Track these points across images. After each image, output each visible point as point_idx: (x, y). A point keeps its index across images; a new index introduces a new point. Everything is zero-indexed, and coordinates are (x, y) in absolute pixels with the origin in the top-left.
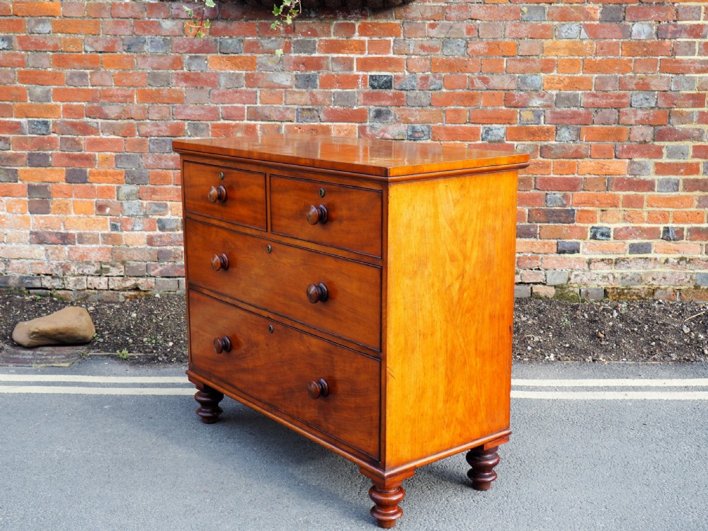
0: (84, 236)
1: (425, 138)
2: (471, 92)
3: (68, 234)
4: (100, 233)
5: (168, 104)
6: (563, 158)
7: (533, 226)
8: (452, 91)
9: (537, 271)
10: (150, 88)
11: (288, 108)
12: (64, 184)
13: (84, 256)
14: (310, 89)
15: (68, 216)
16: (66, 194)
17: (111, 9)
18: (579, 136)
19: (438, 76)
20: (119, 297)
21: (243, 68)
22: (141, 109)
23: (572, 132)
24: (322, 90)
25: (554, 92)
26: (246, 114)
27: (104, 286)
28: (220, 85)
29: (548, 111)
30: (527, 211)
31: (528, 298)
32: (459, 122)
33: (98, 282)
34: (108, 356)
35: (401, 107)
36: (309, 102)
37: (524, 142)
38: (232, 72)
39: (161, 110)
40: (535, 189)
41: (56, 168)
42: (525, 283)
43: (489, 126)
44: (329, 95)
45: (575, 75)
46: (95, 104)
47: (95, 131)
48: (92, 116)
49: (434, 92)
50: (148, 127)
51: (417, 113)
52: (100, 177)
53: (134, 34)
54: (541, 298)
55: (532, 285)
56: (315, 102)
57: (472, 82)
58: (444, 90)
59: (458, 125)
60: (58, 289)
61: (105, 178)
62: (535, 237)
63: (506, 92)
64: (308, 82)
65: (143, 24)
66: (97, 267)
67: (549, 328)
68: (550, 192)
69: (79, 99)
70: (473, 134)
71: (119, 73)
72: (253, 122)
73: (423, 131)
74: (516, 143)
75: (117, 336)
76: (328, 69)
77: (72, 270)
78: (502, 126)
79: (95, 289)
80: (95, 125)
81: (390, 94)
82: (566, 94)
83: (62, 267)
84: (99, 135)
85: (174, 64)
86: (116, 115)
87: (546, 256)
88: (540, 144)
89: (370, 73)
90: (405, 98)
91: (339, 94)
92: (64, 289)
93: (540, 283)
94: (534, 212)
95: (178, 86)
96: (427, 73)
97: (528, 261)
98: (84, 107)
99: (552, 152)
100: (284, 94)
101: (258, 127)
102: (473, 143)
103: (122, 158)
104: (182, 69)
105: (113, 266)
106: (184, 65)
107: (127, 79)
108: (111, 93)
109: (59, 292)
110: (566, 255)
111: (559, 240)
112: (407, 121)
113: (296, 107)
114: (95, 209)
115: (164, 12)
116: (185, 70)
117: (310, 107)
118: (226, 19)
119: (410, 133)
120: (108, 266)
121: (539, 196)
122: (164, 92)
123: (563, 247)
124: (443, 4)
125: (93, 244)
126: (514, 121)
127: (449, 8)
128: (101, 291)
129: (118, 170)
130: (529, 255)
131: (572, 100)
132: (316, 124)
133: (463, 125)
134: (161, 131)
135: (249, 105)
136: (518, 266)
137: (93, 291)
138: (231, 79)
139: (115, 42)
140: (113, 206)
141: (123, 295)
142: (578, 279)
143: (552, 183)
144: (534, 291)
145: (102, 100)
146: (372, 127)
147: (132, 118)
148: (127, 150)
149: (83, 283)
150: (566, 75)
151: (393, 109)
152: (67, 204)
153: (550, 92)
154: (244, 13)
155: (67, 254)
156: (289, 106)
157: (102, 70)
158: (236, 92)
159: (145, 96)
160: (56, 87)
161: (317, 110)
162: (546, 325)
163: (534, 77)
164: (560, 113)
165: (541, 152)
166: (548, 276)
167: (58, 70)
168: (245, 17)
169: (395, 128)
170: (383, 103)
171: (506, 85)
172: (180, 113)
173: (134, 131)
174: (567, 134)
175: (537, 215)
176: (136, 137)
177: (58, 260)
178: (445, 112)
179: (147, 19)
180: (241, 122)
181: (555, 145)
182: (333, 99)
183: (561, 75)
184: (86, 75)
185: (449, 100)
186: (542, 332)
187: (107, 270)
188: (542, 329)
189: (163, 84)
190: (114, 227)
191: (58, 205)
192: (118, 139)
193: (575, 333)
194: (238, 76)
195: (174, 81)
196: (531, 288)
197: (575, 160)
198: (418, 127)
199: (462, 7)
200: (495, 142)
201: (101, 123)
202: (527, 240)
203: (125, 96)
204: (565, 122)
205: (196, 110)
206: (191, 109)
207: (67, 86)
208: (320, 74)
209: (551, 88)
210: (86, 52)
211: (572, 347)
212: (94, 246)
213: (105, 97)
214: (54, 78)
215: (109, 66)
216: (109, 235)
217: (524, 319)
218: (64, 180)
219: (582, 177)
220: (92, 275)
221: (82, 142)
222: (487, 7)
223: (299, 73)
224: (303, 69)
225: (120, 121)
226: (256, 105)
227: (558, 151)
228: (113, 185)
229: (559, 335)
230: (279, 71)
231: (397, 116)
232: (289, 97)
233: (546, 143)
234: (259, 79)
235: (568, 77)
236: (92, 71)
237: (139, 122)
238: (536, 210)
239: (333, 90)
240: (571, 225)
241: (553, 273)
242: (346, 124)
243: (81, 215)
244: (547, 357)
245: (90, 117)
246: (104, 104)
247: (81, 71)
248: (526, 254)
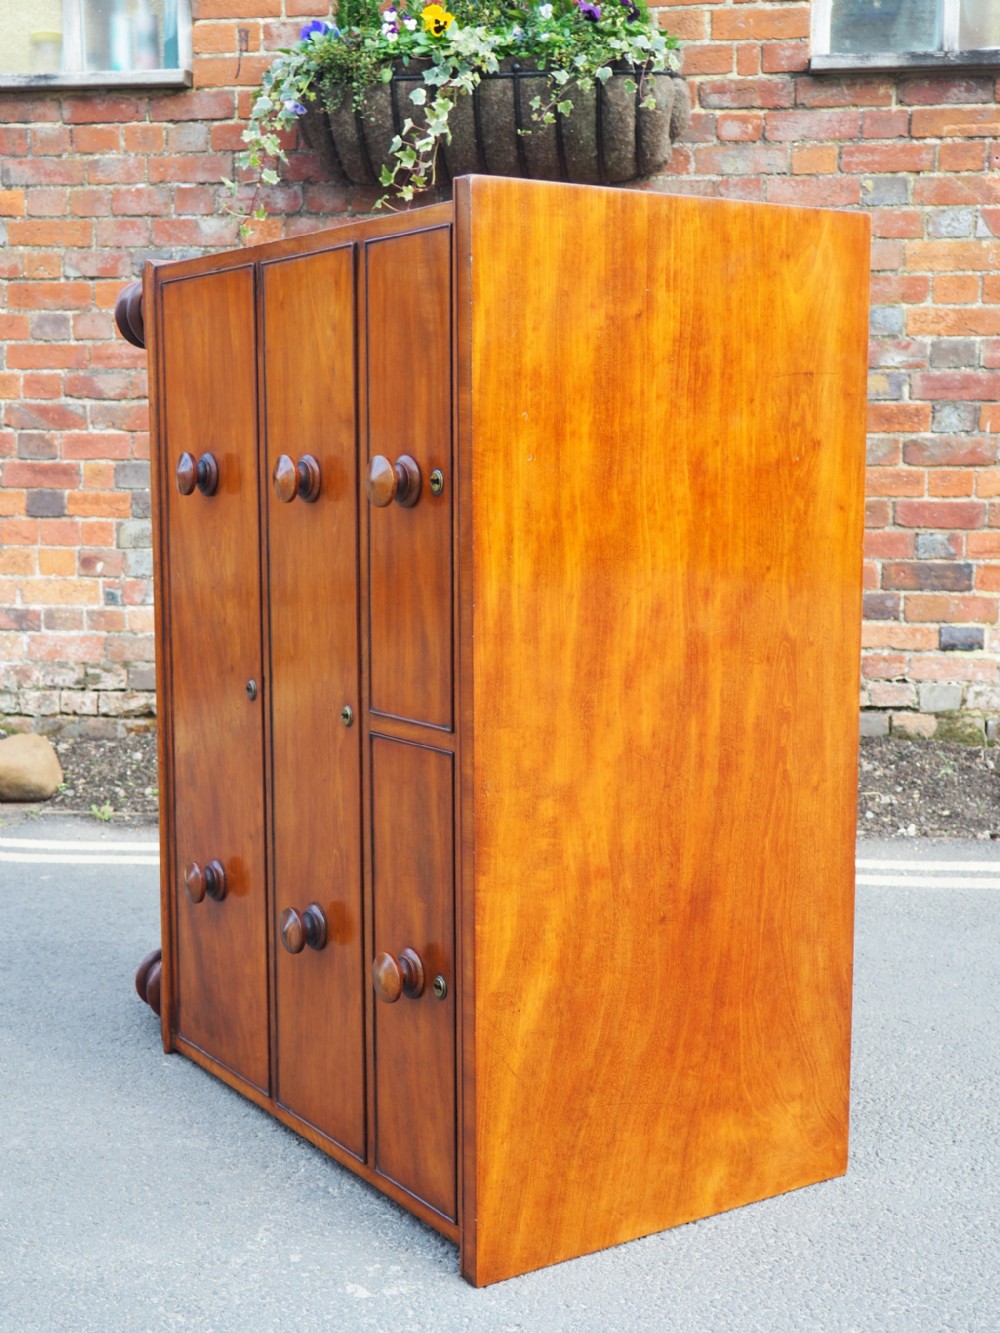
0: (56, 615)
3: (28, 612)
4: (85, 609)
6: (948, 465)
7: (892, 597)
9: (900, 685)
12: (25, 519)
13: (57, 652)
15: (30, 578)
16: (26, 538)
17: (113, 200)
18: (977, 423)
20: (116, 730)
23: (962, 415)
25: (928, 340)
27: (89, 709)
29: (917, 375)
30: (878, 566)
31: (884, 736)
33: (79, 701)
34: (76, 815)
40: (895, 524)
41: (10, 491)
42: (879, 708)
45: (968, 307)
46: (81, 373)
47: (80, 422)
48: (75, 394)
52: (87, 506)
53: (152, 243)
54: (908, 738)
55: (890, 711)
60: (8, 714)
61: (95, 507)
62: (896, 619)
65: (167, 226)
66: (78, 674)
67: (913, 783)
68: (922, 531)
69: (52, 364)
75: (100, 786)
77: (34, 678)
79: (75, 714)
80: (80, 411)
82: (951, 342)
83: (17, 673)
84: (87, 429)
86: (118, 391)
87: (918, 654)
88: (903, 438)
92: (20, 714)
93: (907, 708)
94: (893, 570)
97: (882, 665)
98: (61, 379)
99: (927, 453)
103: (127, 471)
105: (107, 670)
108: (110, 351)
109: (10, 719)
110: (958, 654)
111: (944, 625)
114: (77, 564)
115: (205, 205)
118: (317, 214)
120: (97, 671)
121: (901, 539)
123: (952, 638)
124: (715, 178)
125: (72, 629)
127: (726, 183)
128: (85, 718)
129: (120, 493)
130: (886, 653)
131: (965, 354)
136: (865, 674)
137: (71, 718)
139: (117, 259)
140: (108, 560)
141: (124, 725)
142: (982, 701)
143: (927, 513)
144: (896, 723)
145: (92, 366)
147: (145, 398)
148: (136, 455)
149: (53, 703)
150: (951, 306)
152: (28, 556)
153: (919, 338)
154: (348, 202)
155: (26, 649)
157: (95, 310)
160: (13, 342)
162: (909, 778)
163: (889, 311)
164: (939, 379)
165: (904, 454)
166: (921, 695)
167: (16, 313)
168: (350, 208)
174: (954, 419)
175: (898, 574)
177: (10, 660)
179: (174, 217)
181: (932, 440)
183: (940, 306)
184: (65, 320)
186: (899, 789)
187: (97, 678)
188: (900, 785)
190: (111, 598)
191: (12, 557)
192: (120, 436)
193: (965, 793)
196: (890, 718)
197: (971, 469)
199: (750, 181)
201: (91, 407)
202: (881, 623)
203: (133, 357)
204: (951, 395)
207: (32, 342)
209: (921, 332)
210: (67, 278)
211: (955, 815)
212: (74, 633)
213: (99, 358)
214: (11, 326)
215: (107, 303)
216: (101, 614)
217: (869, 768)
218: (23, 512)
219: (986, 502)
220: (70, 689)
221: (56, 443)
222: (797, 182)
225: (123, 402)
227: (936, 451)
228: (110, 520)
229: (932, 794)
233: (914, 437)
235: (954, 311)
236: (77, 312)
238: (897, 564)
240: (966, 594)
241: (932, 689)
243: (53, 577)
244: (902, 830)
245: (71, 396)
246: (96, 372)
247: (59, 312)
248: (879, 651)
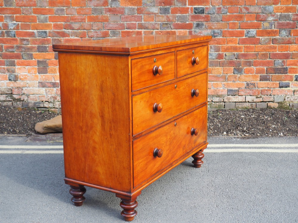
1: (219, 36)
2: (241, 14)
3: (56, 83)
5: (102, 22)
6: (283, 44)
7: (269, 76)
8: (232, 14)
9: (270, 96)
10: (93, 15)
11: (156, 23)
12: (54, 60)
14: (166, 15)
15: (56, 74)
16: (55, 65)
18: (290, 34)
19: (225, 7)
21: (136, 5)
22: (89, 25)
23: (286, 32)
24: (172, 15)
25: (279, 14)
26: (137, 26)
28: (125, 13)
29: (276, 23)
30: (266, 69)
31: (266, 108)
32: (235, 28)
35: (208, 22)
36: (166, 21)
37: (264, 37)
38: (131, 7)
39: (98, 25)
40: (269, 58)
41: (50, 53)
42: (264, 102)
43: (249, 30)
44: (175, 17)
45: (289, 6)
46: (68, 23)
47: (68, 35)
48: (67, 29)
49: (223, 15)
50: (92, 33)
51: (216, 24)
54: (271, 108)
55: (267, 102)
56: (169, 20)
57: (241, 10)
58: (228, 14)
59: (234, 30)
60: (51, 108)
62: (269, 81)
63: (257, 14)
64: (166, 11)
67: (278, 121)
68: (276, 60)
69: (61, 21)
70: (241, 34)
71: (79, 9)
72: (140, 30)
73: (218, 33)
74: (261, 38)
76: (175, 5)
77: (58, 99)
78: (255, 30)
80: (68, 33)
81: (203, 16)
82: (284, 14)
83: (53, 98)
84: (70, 37)
85: (104, 4)
86: (78, 28)
87: (274, 89)
88: (272, 37)
89: (194, 7)
90: (210, 18)
91: (180, 16)
92: (54, 108)
93: (271, 101)
94: (269, 69)
95: (106, 14)
96: (220, 6)
97: (266, 91)
98: (63, 25)
99: (278, 41)
100: (154, 17)
101: (143, 32)
102: (241, 38)
104: (108, 6)
106: (109, 4)
107: (82, 11)
108: (75, 17)
109: (52, 109)
110: (283, 88)
111: (280, 82)
112: (211, 28)
113: (160, 23)
116: (109, 7)
117: (167, 23)
119: (212, 34)
121: (271, 62)
122: (100, 17)
123: (282, 85)
126: (260, 28)
130: (267, 89)
131: (287, 17)
132: (169, 30)
133: (237, 30)
134: (98, 35)
135: (138, 22)
136: (261, 94)
138: (130, 10)
142: (289, 99)
143: (277, 56)
144: (268, 105)
145: (71, 21)
146: (195, 31)
147: (85, 29)
150: (284, 6)
151: (205, 23)
152: (55, 69)
153: (277, 13)
155: (55, 92)
156: (157, 22)
157: (71, 7)
158: (133, 16)
159: (91, 19)
160: (50, 15)
161: (169, 24)
162: (277, 120)
163: (270, 7)
164: (281, 23)
165: (272, 41)
166: (275, 98)
167: (51, 8)
169: (206, 32)
170: (200, 20)
171: (257, 11)
172: (107, 27)
173: (86, 35)
174: (284, 33)
175: (270, 70)
176: (87, 38)
177: (51, 95)
178: (228, 24)
180: (135, 30)
181: (279, 38)
182: (177, 19)
183: (282, 6)
184: (64, 10)
185: (230, 18)
186: (275, 123)
188: (275, 122)
189: (99, 13)
191: (51, 69)
192: (78, 39)
193: (291, 124)
194: (133, 9)
195: (104, 12)
196: (267, 104)
197: (288, 45)
198: (216, 31)
200: (251, 37)
201: (71, 32)
202: (266, 82)
203: (81, 19)
204: (284, 27)
205: (114, 25)
206: (112, 24)
207: (55, 15)
208: (171, 7)
209: (277, 12)
211: (290, 130)
213: (73, 19)
214: (50, 11)
215: (74, 5)
217: (266, 118)
218: (54, 58)
219: (291, 52)
221: (62, 41)
223: (162, 7)
224: (163, 5)
225: (79, 31)
226: (141, 22)
227: (280, 41)
229: (284, 124)
230: (152, 6)
231: (207, 26)
232: (157, 18)
233: (275, 37)
234: (143, 10)
235: (285, 7)
236: (67, 8)
237: (88, 31)
238: (270, 68)
239: (177, 15)
240: (286, 74)
241: (277, 97)
242: (183, 30)
244: (280, 134)
245: (66, 29)
246: (72, 23)
247: (62, 8)
248: (265, 88)
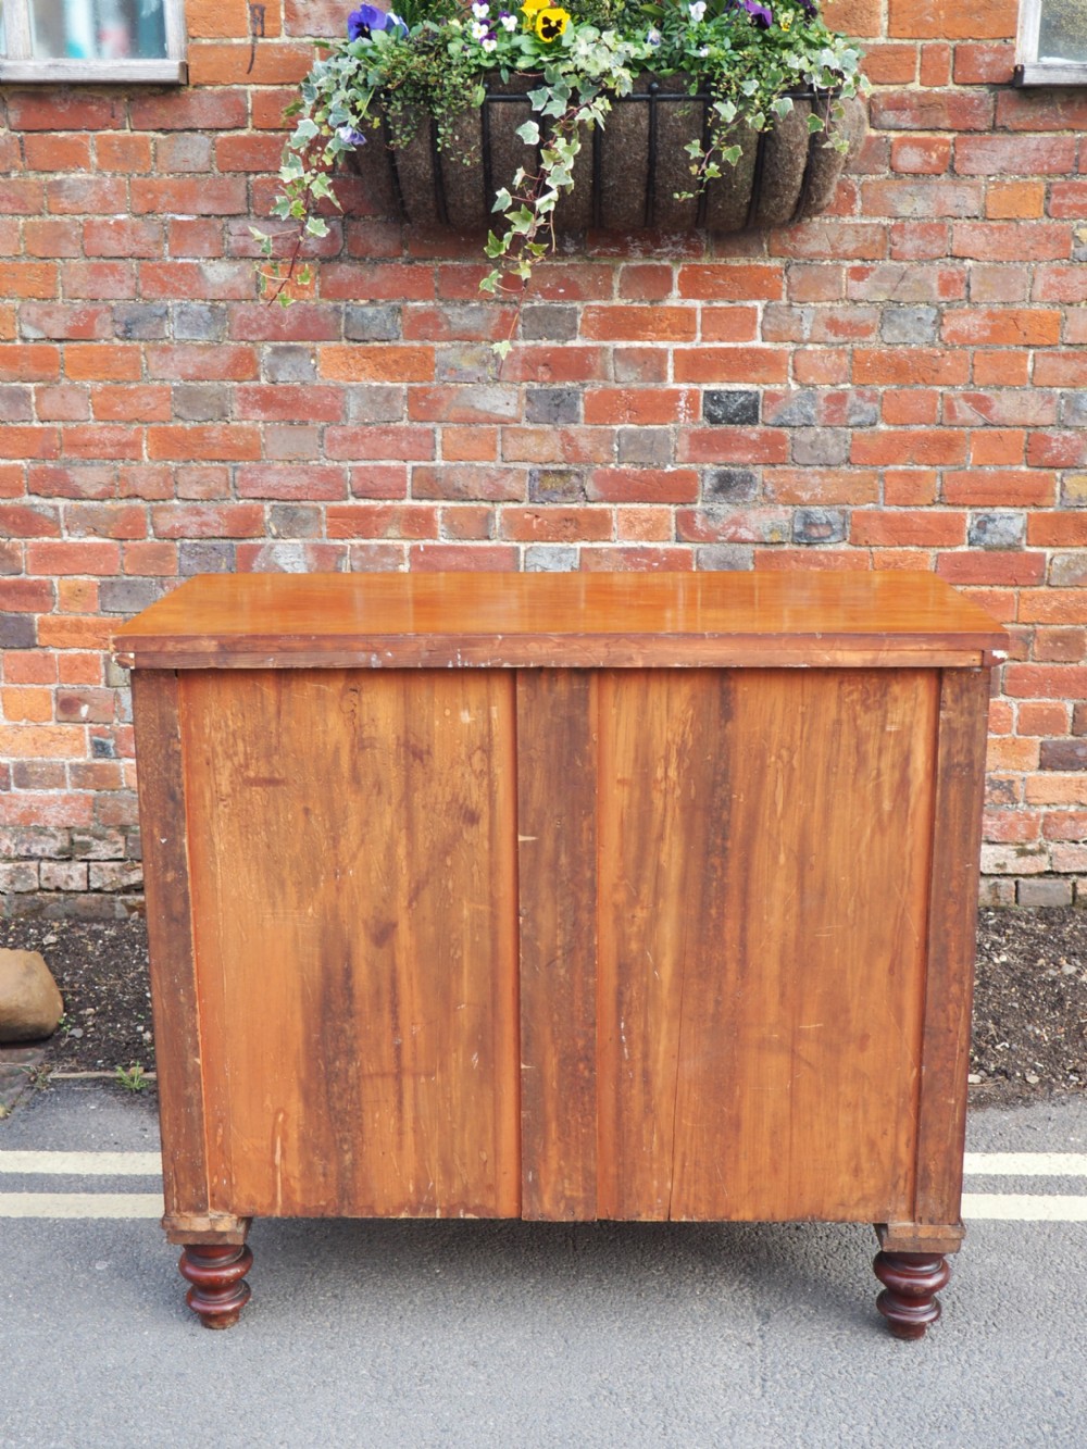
0: (30, 770)
1: (833, 539)
2: (947, 430)
4: (67, 762)
5: (223, 461)
8: (900, 428)
10: (180, 424)
11: (509, 471)
13: (32, 814)
14: (562, 425)
17: (84, 236)
19: (868, 394)
20: (114, 909)
21: (402, 374)
22: (159, 473)
24: (589, 427)
26: (409, 484)
27: (78, 883)
28: (347, 416)
30: (1070, 709)
31: (1067, 906)
32: (916, 502)
33: (64, 874)
34: (97, 1081)
35: (779, 468)
36: (560, 456)
37: (1069, 550)
38: (375, 384)
39: (206, 476)
42: (1059, 874)
43: (987, 510)
44: (608, 439)
46: (50, 465)
47: (52, 528)
48: (43, 492)
49: (858, 430)
50: (175, 515)
51: (817, 480)
52: (65, 635)
53: (140, 295)
55: (1075, 877)
56: (575, 456)
57: (950, 409)
58: (882, 427)
59: (913, 509)
61: (75, 636)
63: (1031, 431)
64: (557, 407)
65: (159, 271)
66: (61, 842)
69: (10, 452)
70: (948, 531)
71: (106, 389)
72: (425, 504)
73: (829, 524)
74: (1049, 552)
75: (115, 1021)
76: (605, 377)
78: (1018, 510)
79: (58, 889)
80: (50, 513)
81: (754, 436)
84: (60, 536)
85: (236, 366)
86: (101, 487)
89: (705, 387)
90: (789, 445)
91: (632, 436)
94: (1086, 712)
95: (247, 419)
96: (842, 386)
97: (1068, 824)
98: (23, 471)
100: (499, 437)
101: (438, 515)
102: (948, 550)
103: (117, 590)
104: (257, 378)
105: (100, 838)
106: (261, 369)
107: (123, 403)
108: (87, 436)
112: (792, 500)
113: (527, 467)
114: (54, 707)
115: (211, 244)
116: (264, 381)
117: (563, 467)
118: (362, 259)
119: (798, 528)
120: (87, 838)
122: (214, 434)
124: (886, 221)
125: (51, 787)
126: (1047, 501)
127: (900, 229)
128: (73, 895)
129: (108, 618)
130: (1072, 809)
132: (575, 506)
133: (926, 509)
134: (206, 524)
135: (416, 464)
136: (1045, 834)
137: (54, 894)
138: (373, 401)
139: (93, 316)
140: (96, 701)
141: (123, 901)
144: (1080, 891)
145: (64, 455)
146: (709, 514)
147: (137, 496)
148: (128, 570)
149: (30, 877)
151: (760, 472)
154: (403, 245)
156: (512, 465)
157: (65, 382)
158: (386, 432)
159: (169, 444)
161: (577, 475)
168: (406, 252)
169: (764, 516)
170: (736, 456)
171: (1031, 414)
172: (251, 484)
173: (144, 525)
176: (149, 540)
178: (882, 477)
179: (169, 260)
180: (397, 503)
182: (616, 449)
184: (26, 395)
185: (892, 449)
187: (86, 847)
189: (210, 414)
190: (100, 749)
192: (104, 545)
194: (390, 395)
195: (236, 407)
196: (1074, 885)
198: (819, 512)
199: (932, 227)
200: (999, 548)
201: (65, 508)
202: (1069, 775)
203: (119, 444)
205: (290, 474)
206: (279, 472)
208: (586, 390)
210: (25, 339)
212: (53, 792)
213: (73, 446)
215: (81, 373)
216: (89, 768)
220: (50, 859)
221: (20, 554)
222: (991, 229)
223: (536, 386)
224: (547, 377)
225: (108, 503)
226: (432, 464)
228: (95, 652)
230: (488, 383)
231: (770, 488)
232: (512, 443)
234: (438, 401)
236: (41, 385)
237: (154, 504)
239: (617, 428)
242: (646, 506)
243: (23, 723)
245: (37, 494)
246: (70, 462)
247: (14, 384)
248: (1064, 807)
